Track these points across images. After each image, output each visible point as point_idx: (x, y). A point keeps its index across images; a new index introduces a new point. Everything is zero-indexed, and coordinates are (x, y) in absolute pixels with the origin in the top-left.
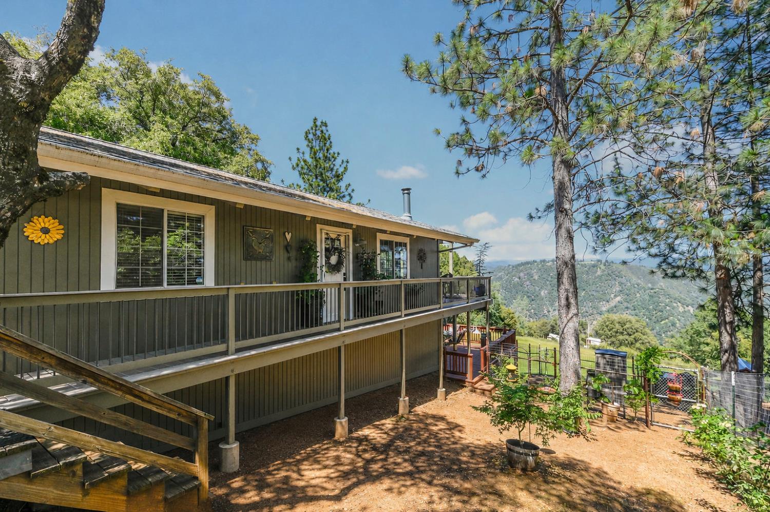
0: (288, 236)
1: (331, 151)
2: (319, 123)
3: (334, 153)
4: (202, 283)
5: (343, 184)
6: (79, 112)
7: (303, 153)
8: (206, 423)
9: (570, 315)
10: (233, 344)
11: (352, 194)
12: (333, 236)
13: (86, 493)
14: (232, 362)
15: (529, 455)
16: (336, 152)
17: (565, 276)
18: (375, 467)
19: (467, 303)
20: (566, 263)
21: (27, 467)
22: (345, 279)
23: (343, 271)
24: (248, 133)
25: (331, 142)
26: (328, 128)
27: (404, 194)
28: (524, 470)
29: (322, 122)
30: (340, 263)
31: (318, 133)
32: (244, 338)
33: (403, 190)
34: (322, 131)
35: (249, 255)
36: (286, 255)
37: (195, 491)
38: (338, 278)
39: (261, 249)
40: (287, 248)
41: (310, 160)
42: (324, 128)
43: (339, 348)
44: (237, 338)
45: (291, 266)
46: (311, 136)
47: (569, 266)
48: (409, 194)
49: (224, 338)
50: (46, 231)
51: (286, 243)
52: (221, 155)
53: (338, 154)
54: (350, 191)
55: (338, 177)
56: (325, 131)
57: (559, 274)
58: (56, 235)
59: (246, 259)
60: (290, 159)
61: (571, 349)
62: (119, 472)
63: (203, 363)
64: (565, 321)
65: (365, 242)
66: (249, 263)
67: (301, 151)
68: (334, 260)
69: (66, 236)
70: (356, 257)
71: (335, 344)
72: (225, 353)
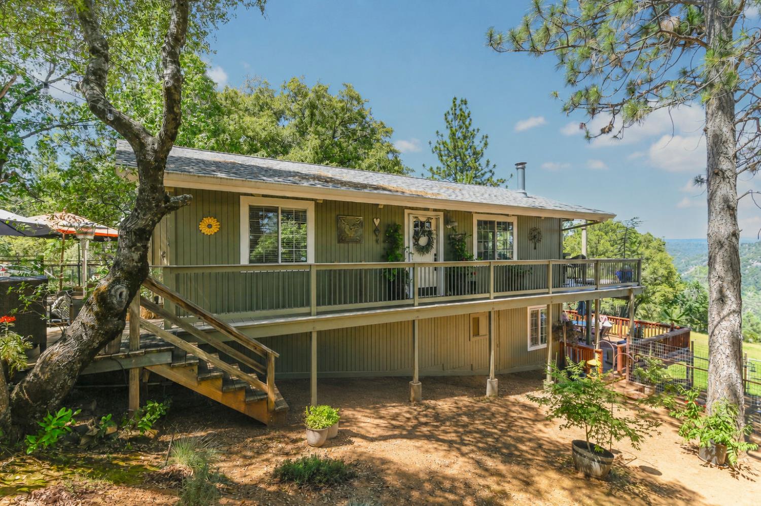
0: (377, 222)
1: (471, 129)
2: (458, 102)
3: (474, 130)
4: (306, 261)
5: (483, 161)
6: (263, 135)
7: (442, 136)
8: (273, 359)
9: (725, 312)
10: (314, 309)
11: (493, 170)
12: (423, 219)
13: (199, 383)
14: (314, 321)
15: (594, 461)
16: (476, 129)
17: (718, 259)
18: (425, 429)
19: (596, 289)
20: (721, 244)
21: (169, 360)
22: (436, 260)
23: (433, 251)
24: (384, 127)
25: (471, 120)
26: (468, 105)
27: (517, 169)
28: (588, 476)
29: (462, 101)
30: (429, 245)
31: (458, 112)
32: (324, 304)
33: (517, 165)
34: (461, 110)
35: (342, 239)
36: (374, 238)
37: (265, 402)
38: (428, 258)
39: (350, 234)
40: (376, 231)
41: (448, 141)
42: (463, 107)
43: (414, 321)
44: (318, 304)
45: (379, 248)
46: (450, 117)
47: (726, 247)
48: (523, 169)
49: (308, 304)
50: (210, 226)
51: (374, 228)
52: (361, 151)
53: (478, 130)
54: (491, 166)
55: (477, 155)
56: (464, 110)
57: (710, 258)
58: (215, 229)
59: (339, 242)
60: (430, 143)
61: (724, 356)
62: (216, 376)
63: (290, 319)
64: (717, 319)
65: (456, 224)
66: (342, 245)
67: (440, 133)
68: (423, 241)
69: (221, 229)
70: (448, 237)
71: (410, 318)
72: (309, 314)
